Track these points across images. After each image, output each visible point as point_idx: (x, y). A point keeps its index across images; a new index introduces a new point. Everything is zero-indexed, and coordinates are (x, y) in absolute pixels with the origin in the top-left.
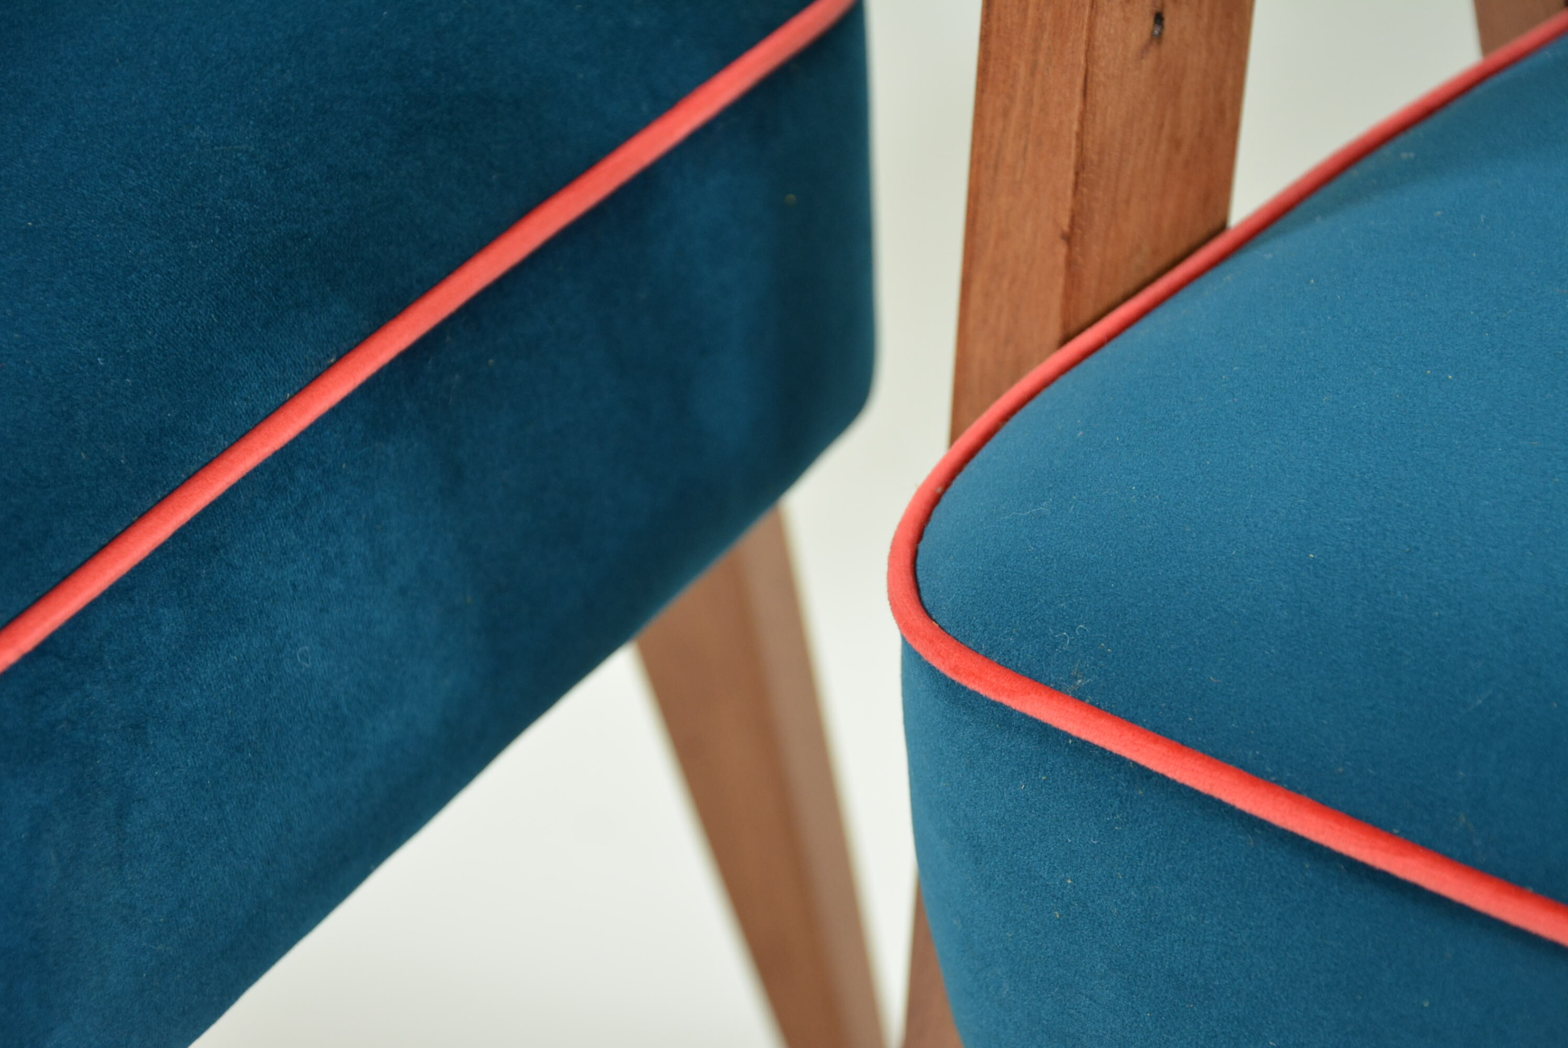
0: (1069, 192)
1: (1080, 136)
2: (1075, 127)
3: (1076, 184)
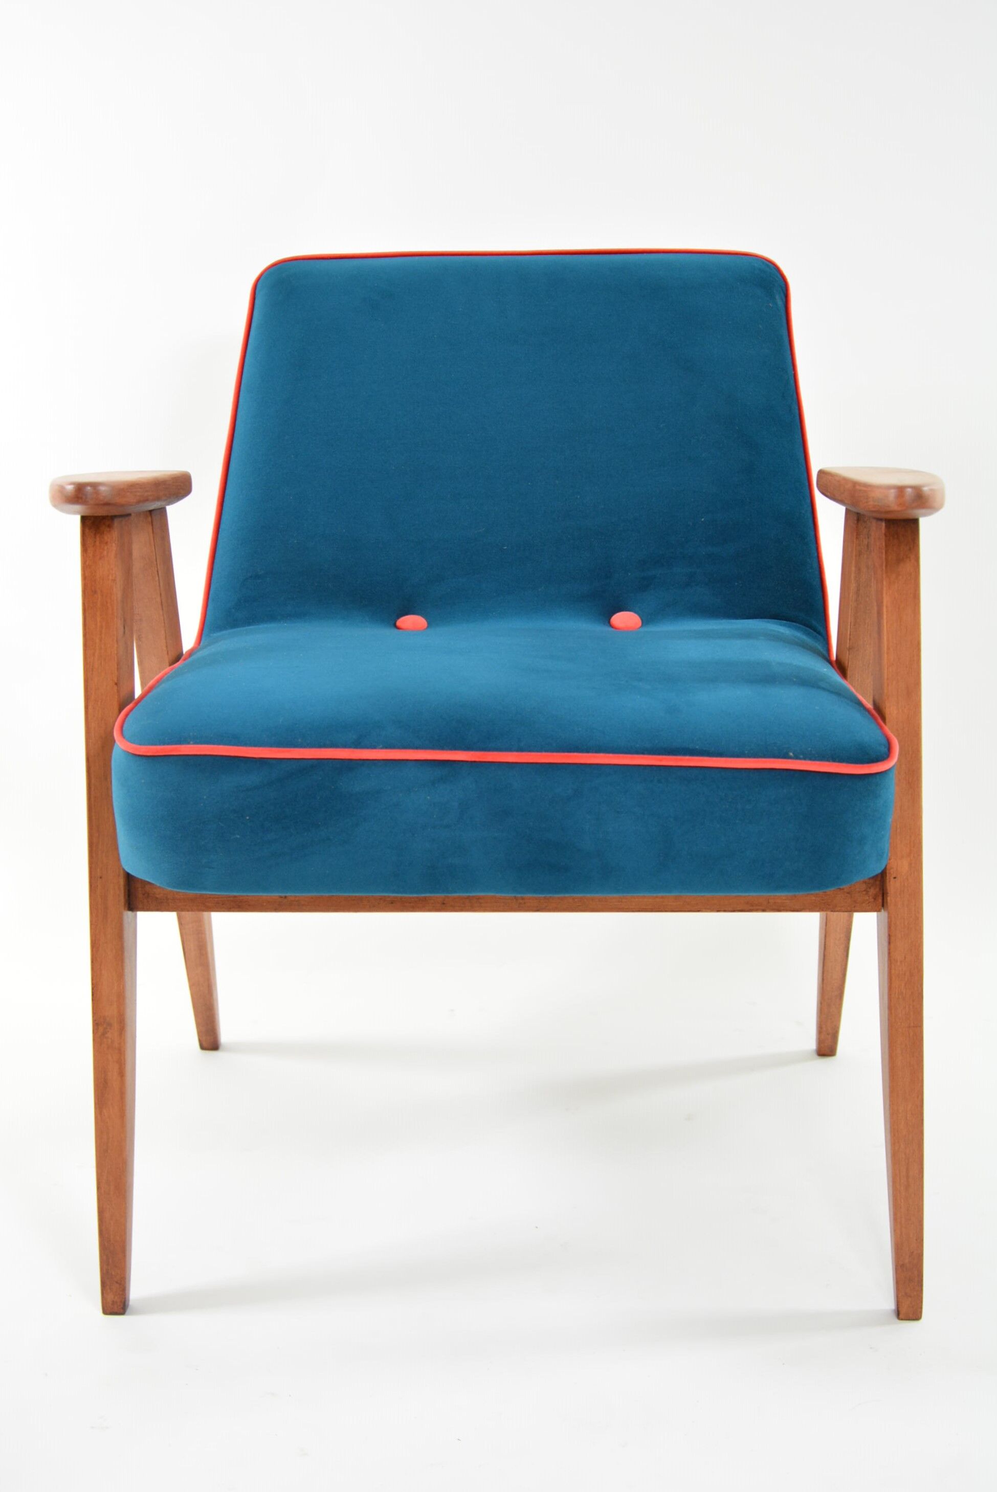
0: (116, 670)
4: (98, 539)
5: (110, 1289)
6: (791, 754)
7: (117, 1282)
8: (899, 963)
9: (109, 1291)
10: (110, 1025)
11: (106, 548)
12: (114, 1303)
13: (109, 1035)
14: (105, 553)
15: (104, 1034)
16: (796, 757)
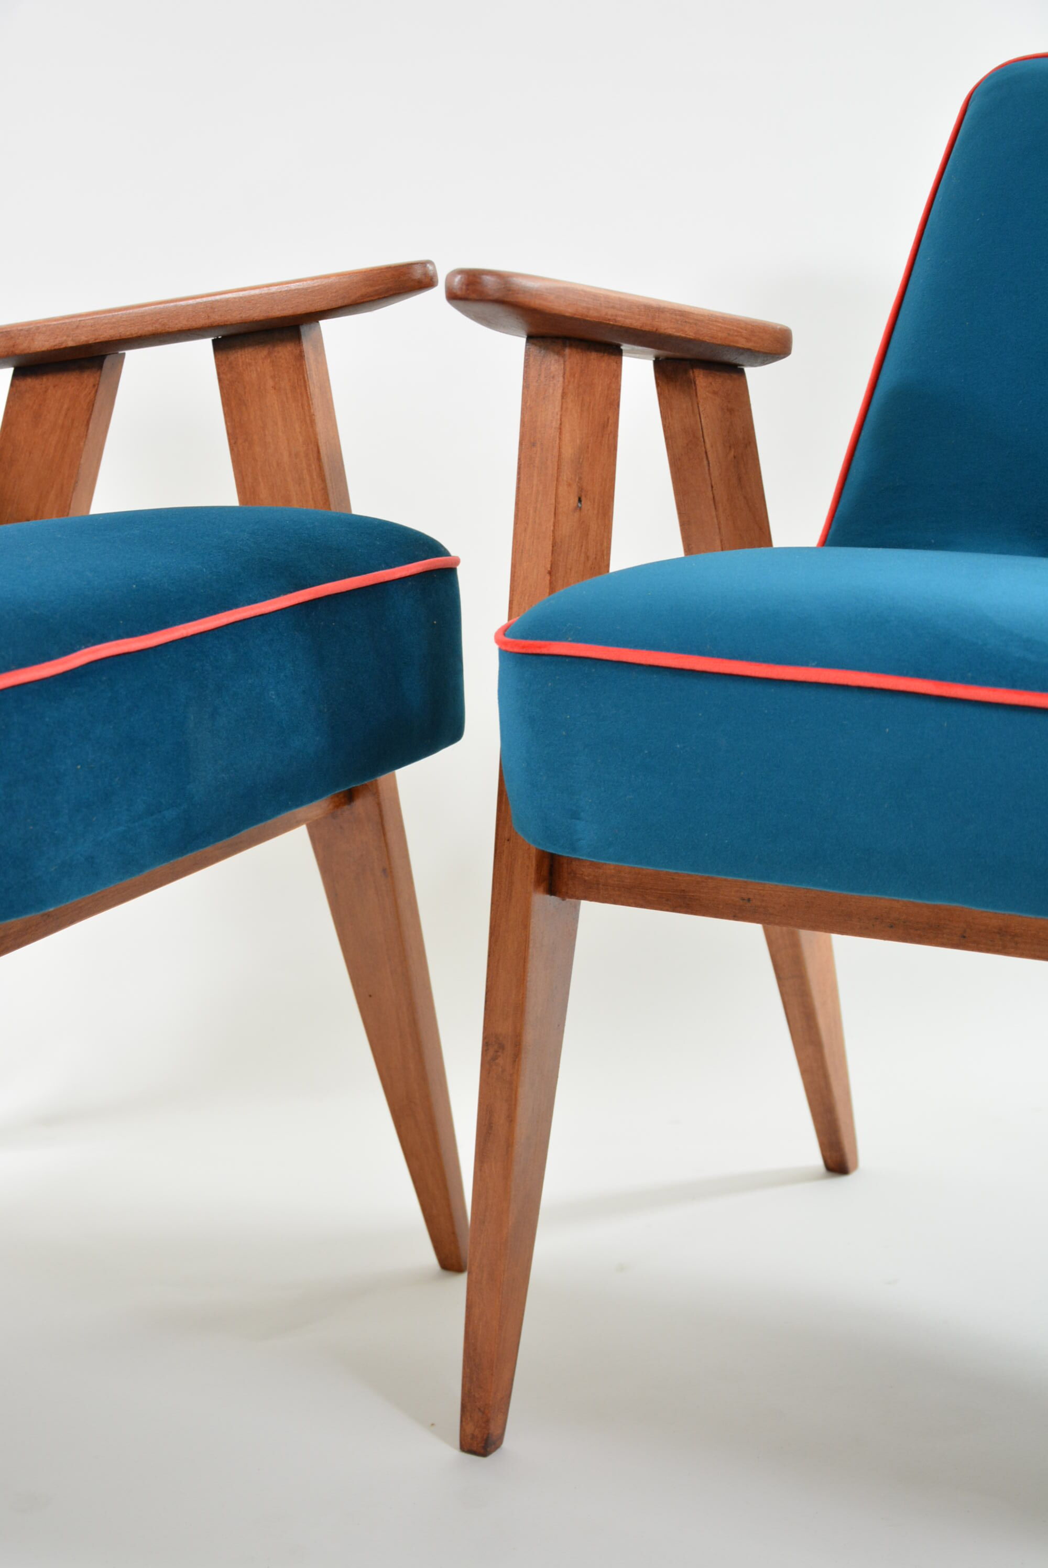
0: (550, 554)
1: (553, 531)
2: (552, 528)
3: (553, 551)
5: (475, 1418)
7: (479, 1409)
9: (469, 1419)
10: (502, 1046)
12: (473, 1437)
15: (495, 1058)
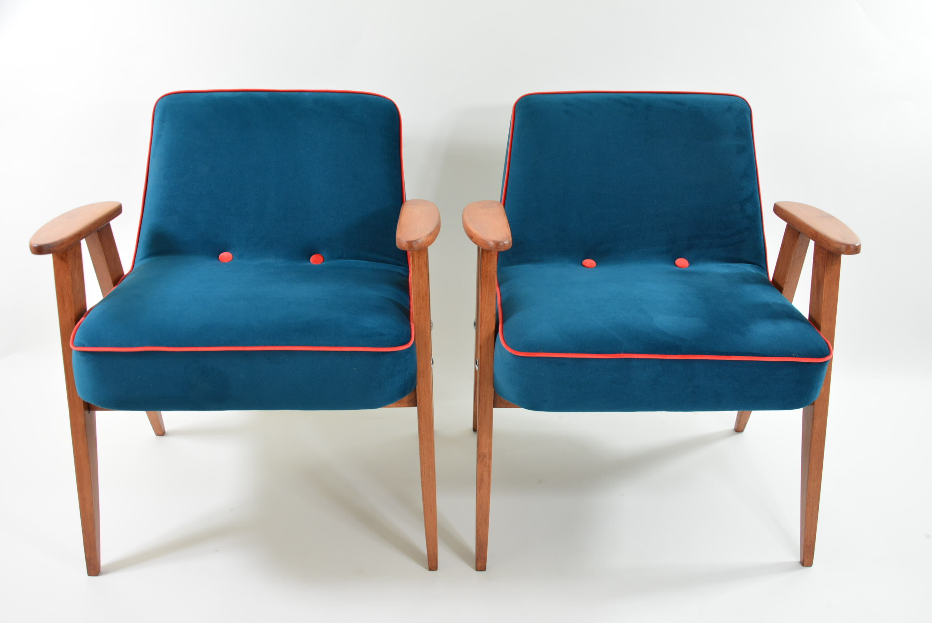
4: (489, 254)
5: (480, 561)
6: (794, 355)
7: (483, 558)
8: (817, 428)
9: (479, 562)
10: (485, 456)
11: (492, 258)
12: (481, 567)
13: (485, 460)
14: (492, 260)
15: (482, 460)
16: (796, 357)
